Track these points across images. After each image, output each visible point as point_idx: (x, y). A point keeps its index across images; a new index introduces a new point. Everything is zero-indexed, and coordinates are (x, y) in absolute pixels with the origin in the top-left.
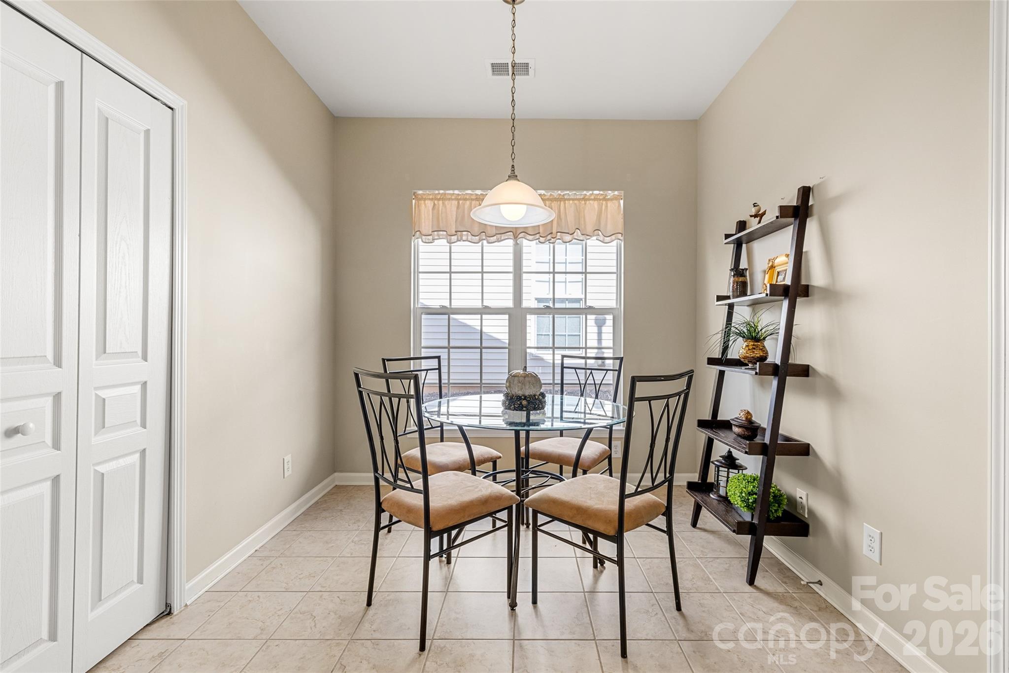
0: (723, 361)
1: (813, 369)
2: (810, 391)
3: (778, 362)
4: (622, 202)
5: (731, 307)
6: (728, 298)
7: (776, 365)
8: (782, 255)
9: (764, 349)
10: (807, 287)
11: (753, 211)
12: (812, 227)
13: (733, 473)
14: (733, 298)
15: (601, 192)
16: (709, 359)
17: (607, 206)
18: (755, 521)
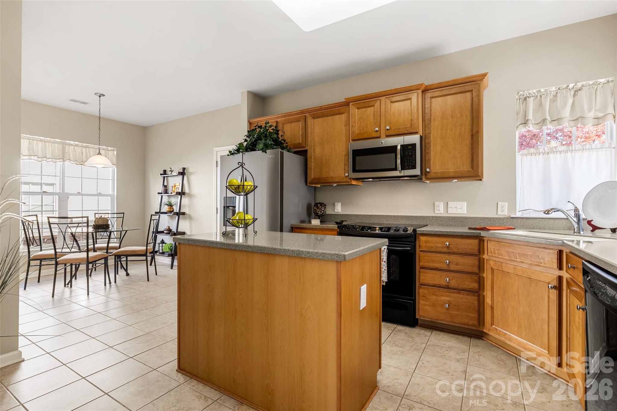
0: (159, 213)
1: (186, 213)
2: (185, 218)
3: (178, 211)
4: (115, 152)
5: (162, 196)
6: (161, 193)
7: (177, 212)
8: (178, 183)
9: (173, 209)
10: (184, 192)
11: (170, 170)
12: (185, 177)
13: (164, 245)
14: (164, 194)
15: (106, 147)
16: (155, 212)
17: (108, 153)
18: (173, 253)
